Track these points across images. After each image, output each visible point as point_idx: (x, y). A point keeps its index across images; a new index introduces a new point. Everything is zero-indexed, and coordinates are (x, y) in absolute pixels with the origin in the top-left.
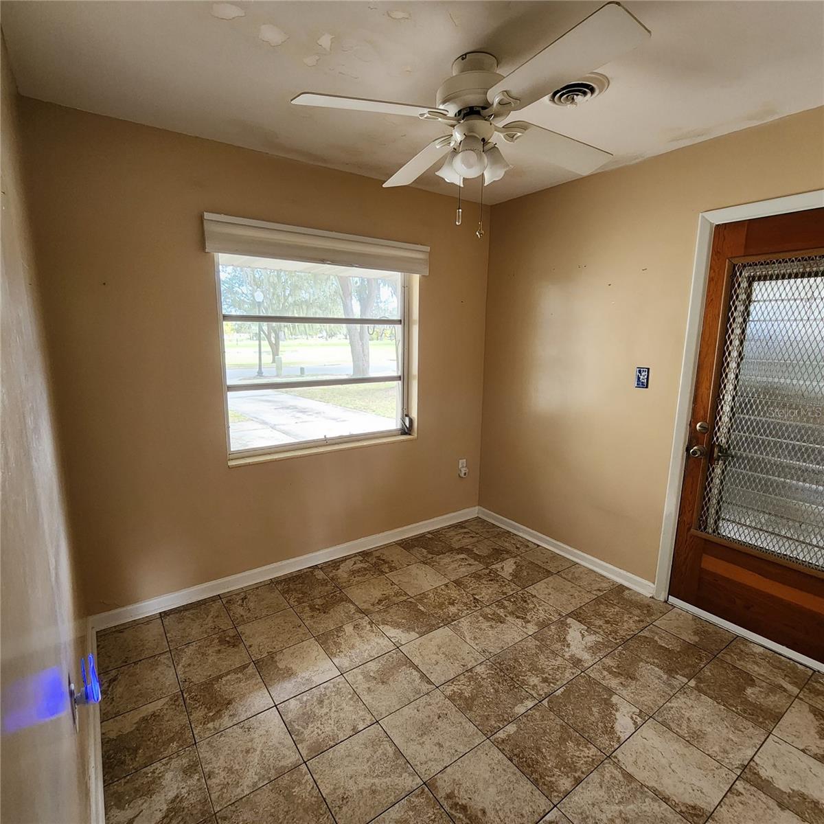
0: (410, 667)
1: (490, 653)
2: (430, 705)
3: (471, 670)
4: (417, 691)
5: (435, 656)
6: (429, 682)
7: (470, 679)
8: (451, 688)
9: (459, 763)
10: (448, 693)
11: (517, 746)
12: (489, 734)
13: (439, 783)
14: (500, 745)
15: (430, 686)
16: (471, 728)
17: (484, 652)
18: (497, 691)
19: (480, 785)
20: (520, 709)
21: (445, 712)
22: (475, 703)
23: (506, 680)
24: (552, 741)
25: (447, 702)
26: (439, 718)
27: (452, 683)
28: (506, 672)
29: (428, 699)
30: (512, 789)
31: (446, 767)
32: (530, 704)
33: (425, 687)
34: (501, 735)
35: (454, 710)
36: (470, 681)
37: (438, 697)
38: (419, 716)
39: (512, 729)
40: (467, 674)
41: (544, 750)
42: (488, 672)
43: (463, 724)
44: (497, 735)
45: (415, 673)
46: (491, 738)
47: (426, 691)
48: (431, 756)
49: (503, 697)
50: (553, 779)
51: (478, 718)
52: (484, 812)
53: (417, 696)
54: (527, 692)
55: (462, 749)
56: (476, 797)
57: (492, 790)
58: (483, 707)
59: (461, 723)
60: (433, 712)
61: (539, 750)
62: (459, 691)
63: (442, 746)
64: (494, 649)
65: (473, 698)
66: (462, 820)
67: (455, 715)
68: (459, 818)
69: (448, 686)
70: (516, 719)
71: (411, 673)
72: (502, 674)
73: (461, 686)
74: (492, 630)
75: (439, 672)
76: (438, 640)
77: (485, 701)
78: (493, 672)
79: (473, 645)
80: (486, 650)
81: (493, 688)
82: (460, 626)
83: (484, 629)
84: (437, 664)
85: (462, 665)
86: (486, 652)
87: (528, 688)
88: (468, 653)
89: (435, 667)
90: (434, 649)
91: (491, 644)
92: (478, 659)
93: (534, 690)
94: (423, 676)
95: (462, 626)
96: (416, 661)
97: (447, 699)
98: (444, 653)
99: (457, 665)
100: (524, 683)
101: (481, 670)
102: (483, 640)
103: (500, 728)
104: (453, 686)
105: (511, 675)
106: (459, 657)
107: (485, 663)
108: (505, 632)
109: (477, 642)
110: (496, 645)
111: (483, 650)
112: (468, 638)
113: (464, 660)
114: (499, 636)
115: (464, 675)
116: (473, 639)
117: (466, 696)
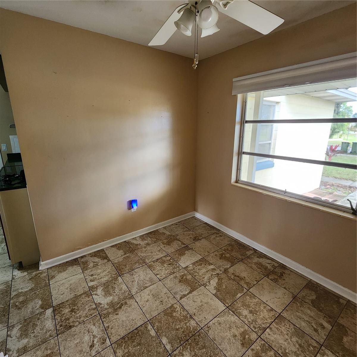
0: (190, 290)
1: (208, 331)
2: (168, 298)
3: (191, 317)
4: (176, 293)
5: (200, 301)
6: (181, 298)
7: (185, 317)
8: (178, 307)
9: (138, 307)
10: (175, 306)
11: (143, 333)
12: (151, 322)
13: (131, 300)
14: (145, 324)
15: (179, 298)
16: (155, 314)
17: (208, 327)
18: (177, 330)
19: (127, 314)
20: (164, 340)
21: (164, 304)
22: (169, 317)
23: (186, 336)
24: (143, 354)
25: (170, 305)
26: (161, 301)
27: (182, 308)
28: (193, 338)
29: (171, 298)
30: (123, 327)
31: (137, 303)
32: (168, 347)
33: (178, 297)
34: (150, 327)
35: (165, 307)
36: (183, 316)
37: (172, 301)
38: (162, 294)
39: (153, 333)
40: (188, 316)
41: (139, 347)
42: (191, 327)
43: (157, 311)
44: (150, 325)
45: (187, 293)
46: (148, 322)
47: (175, 297)
48: (143, 298)
49: (174, 333)
50: (123, 348)
51: (160, 318)
52: (117, 314)
53: (173, 293)
54: (177, 348)
55: (144, 309)
56: (123, 312)
57: (124, 319)
58: (167, 321)
59: (158, 310)
60: (164, 299)
61: (139, 344)
62: (176, 311)
63: (147, 302)
64: (211, 334)
65: (172, 316)
66: (116, 307)
67: (161, 308)
68: (117, 306)
69: (180, 306)
70: (158, 336)
71: (186, 291)
72: (191, 335)
73: (180, 312)
74: (231, 336)
75: (189, 302)
76: (213, 302)
77: (170, 322)
78: (191, 330)
79: (213, 321)
80: (210, 329)
81: (179, 328)
82: (229, 316)
83: (231, 331)
84: (194, 301)
85: (195, 313)
86: (208, 328)
87: (181, 349)
88: (205, 318)
89: (192, 301)
90: (205, 301)
91: (216, 333)
92: (201, 323)
93: (179, 353)
94: (185, 296)
95: (229, 317)
96: (195, 293)
97: (171, 305)
98: (202, 305)
99: (195, 311)
100: (185, 348)
101: (193, 323)
102: (219, 328)
103: (153, 327)
104: (180, 308)
105: (190, 341)
106: (201, 312)
107: (198, 326)
108: (232, 345)
109: (216, 324)
110: (216, 336)
111: (209, 327)
112: (219, 319)
113: (199, 315)
114: (226, 340)
115: (188, 314)
116: (219, 322)
117: (173, 313)
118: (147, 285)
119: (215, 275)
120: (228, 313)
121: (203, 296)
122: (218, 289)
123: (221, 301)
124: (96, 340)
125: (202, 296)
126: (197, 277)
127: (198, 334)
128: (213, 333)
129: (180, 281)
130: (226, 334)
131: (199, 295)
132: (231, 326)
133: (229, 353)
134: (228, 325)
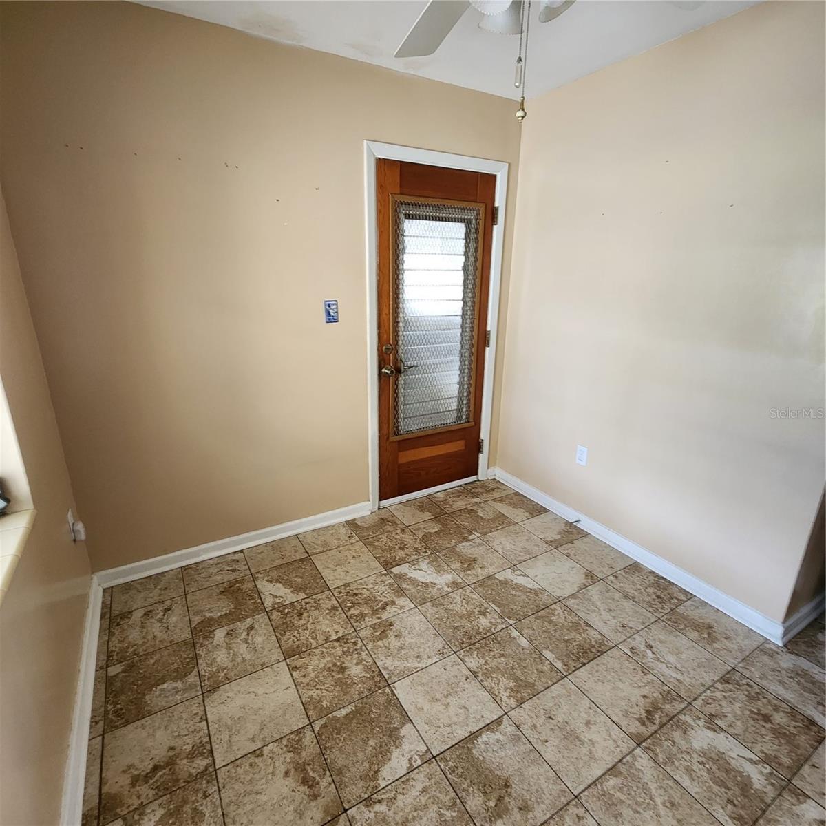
0: (473, 743)
1: (444, 647)
2: (534, 726)
3: (475, 674)
4: (515, 739)
5: (451, 708)
6: (499, 721)
7: (487, 675)
8: (504, 698)
10: (513, 703)
11: (568, 656)
12: (560, 674)
14: (572, 669)
15: (505, 722)
17: (443, 653)
18: (502, 655)
20: (523, 643)
21: (542, 711)
22: (522, 678)
23: (486, 644)
25: (526, 705)
26: (552, 719)
27: (496, 696)
28: (473, 641)
29: (526, 726)
32: (515, 634)
33: (507, 727)
34: (559, 664)
35: (537, 701)
37: (522, 715)
38: (554, 741)
39: (549, 655)
40: (481, 678)
42: (475, 657)
43: (554, 695)
44: (560, 668)
45: (484, 737)
46: (565, 674)
47: (514, 728)
48: (604, 735)
49: (509, 651)
51: (544, 680)
53: (524, 740)
54: (500, 631)
55: (587, 702)
58: (526, 672)
59: (554, 698)
60: (544, 724)
62: (509, 691)
63: (589, 721)
64: (440, 643)
65: (517, 679)
67: (546, 702)
69: (501, 701)
70: (536, 649)
71: (486, 743)
72: (477, 645)
73: (500, 687)
74: (404, 637)
75: (480, 707)
76: (419, 700)
77: (518, 669)
78: (476, 652)
79: (430, 662)
80: (439, 651)
81: (499, 657)
82: (392, 668)
83: (401, 644)
84: (466, 708)
85: (466, 680)
87: (495, 628)
88: (445, 670)
89: (471, 711)
90: (438, 707)
91: (430, 644)
92: (455, 662)
93: (497, 625)
94: (489, 727)
95: (393, 666)
96: (462, 733)
97: (522, 705)
98: (446, 697)
99: (466, 686)
100: (487, 629)
101: (473, 662)
102: (421, 650)
103: (551, 664)
104: (501, 695)
105: (479, 638)
106: (453, 680)
107: (461, 657)
108: (409, 626)
109: (426, 657)
110: (431, 640)
111: (440, 654)
112: (417, 665)
113: (456, 676)
114: (415, 633)
115: (482, 681)
116: (418, 660)
117: (515, 686)
120: (393, 673)
121: (439, 720)
122: (395, 737)
123: (397, 702)
125: (442, 720)
127: (463, 646)
128: (436, 644)
130: (412, 641)
131: (450, 725)
132: (398, 650)
134: (403, 652)
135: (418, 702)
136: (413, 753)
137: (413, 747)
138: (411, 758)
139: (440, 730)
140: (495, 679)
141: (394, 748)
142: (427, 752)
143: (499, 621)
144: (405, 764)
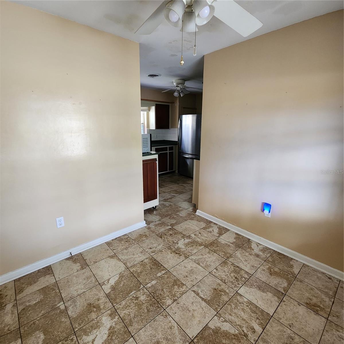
0: (206, 299)
1: (162, 316)
2: (191, 281)
3: (175, 300)
4: (198, 286)
5: (195, 308)
6: (194, 291)
7: (174, 296)
9: (178, 263)
10: (184, 287)
11: (158, 269)
12: (168, 272)
13: (184, 258)
14: (165, 269)
15: (193, 289)
16: (175, 273)
18: (162, 290)
19: (172, 258)
20: (154, 282)
21: (185, 278)
22: (172, 283)
23: (157, 296)
24: (145, 271)
25: (184, 283)
26: (187, 276)
27: (183, 292)
28: (156, 302)
29: (193, 283)
30: (163, 258)
31: (182, 261)
32: (149, 285)
33: (195, 288)
34: (163, 272)
35: (181, 279)
36: (175, 294)
37: (189, 284)
38: (195, 276)
39: (159, 274)
40: (176, 298)
41: (149, 268)
42: (165, 301)
43: (177, 274)
44: (165, 272)
45: (202, 296)
47: (195, 287)
48: (188, 264)
49: (160, 288)
50: (149, 261)
51: (172, 277)
52: (171, 253)
53: (198, 284)
54: (148, 291)
55: (178, 266)
56: (173, 256)
57: (168, 257)
58: (169, 282)
59: (178, 275)
60: (190, 278)
61: (151, 269)
62: (179, 288)
63: (184, 267)
64: (160, 318)
65: (173, 285)
67: (181, 277)
69: (185, 290)
70: (157, 278)
71: (204, 295)
72: (158, 300)
73: (179, 291)
74: (159, 339)
75: (190, 298)
76: (195, 323)
77: (168, 285)
78: (163, 300)
79: (173, 321)
80: (165, 317)
81: (164, 291)
82: (182, 341)
83: (164, 340)
84: (192, 303)
85: (179, 304)
86: (165, 315)
87: (147, 293)
88: (176, 313)
89: (193, 301)
90: (196, 314)
91: (161, 323)
92: (170, 309)
93: (145, 292)
94: (198, 294)
95: (180, 341)
96: (204, 304)
97: (185, 284)
98: (190, 311)
99: (182, 303)
100: (148, 296)
101: (169, 302)
102: (166, 327)
103: (163, 274)
104: (182, 291)
105: (154, 300)
106: (181, 309)
107: (167, 307)
108: (150, 338)
109: (170, 324)
110: (158, 323)
111: (167, 317)
112: (176, 328)
113: (178, 308)
114: (155, 333)
115: (178, 297)
116: (173, 327)
117: (177, 286)
118: (201, 264)
119: (243, 331)
120: (185, 340)
121: (201, 313)
122: (217, 331)
123: (200, 334)
124: (154, 249)
125: (201, 312)
126: (229, 307)
127: (160, 306)
128: (161, 320)
129: (215, 289)
130: (160, 333)
131: (202, 308)
132: (169, 341)
133: (142, 334)
134: (169, 337)
135: (197, 323)
136: (219, 321)
137: (217, 322)
138: (222, 321)
139: (206, 312)
140: (175, 293)
141: (221, 330)
142: (217, 316)
143: (142, 291)
144: (225, 323)
